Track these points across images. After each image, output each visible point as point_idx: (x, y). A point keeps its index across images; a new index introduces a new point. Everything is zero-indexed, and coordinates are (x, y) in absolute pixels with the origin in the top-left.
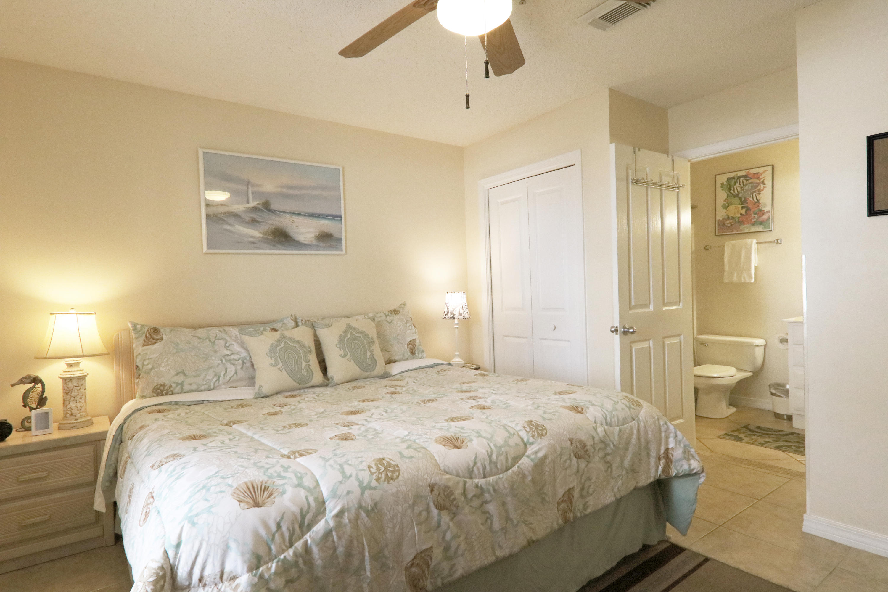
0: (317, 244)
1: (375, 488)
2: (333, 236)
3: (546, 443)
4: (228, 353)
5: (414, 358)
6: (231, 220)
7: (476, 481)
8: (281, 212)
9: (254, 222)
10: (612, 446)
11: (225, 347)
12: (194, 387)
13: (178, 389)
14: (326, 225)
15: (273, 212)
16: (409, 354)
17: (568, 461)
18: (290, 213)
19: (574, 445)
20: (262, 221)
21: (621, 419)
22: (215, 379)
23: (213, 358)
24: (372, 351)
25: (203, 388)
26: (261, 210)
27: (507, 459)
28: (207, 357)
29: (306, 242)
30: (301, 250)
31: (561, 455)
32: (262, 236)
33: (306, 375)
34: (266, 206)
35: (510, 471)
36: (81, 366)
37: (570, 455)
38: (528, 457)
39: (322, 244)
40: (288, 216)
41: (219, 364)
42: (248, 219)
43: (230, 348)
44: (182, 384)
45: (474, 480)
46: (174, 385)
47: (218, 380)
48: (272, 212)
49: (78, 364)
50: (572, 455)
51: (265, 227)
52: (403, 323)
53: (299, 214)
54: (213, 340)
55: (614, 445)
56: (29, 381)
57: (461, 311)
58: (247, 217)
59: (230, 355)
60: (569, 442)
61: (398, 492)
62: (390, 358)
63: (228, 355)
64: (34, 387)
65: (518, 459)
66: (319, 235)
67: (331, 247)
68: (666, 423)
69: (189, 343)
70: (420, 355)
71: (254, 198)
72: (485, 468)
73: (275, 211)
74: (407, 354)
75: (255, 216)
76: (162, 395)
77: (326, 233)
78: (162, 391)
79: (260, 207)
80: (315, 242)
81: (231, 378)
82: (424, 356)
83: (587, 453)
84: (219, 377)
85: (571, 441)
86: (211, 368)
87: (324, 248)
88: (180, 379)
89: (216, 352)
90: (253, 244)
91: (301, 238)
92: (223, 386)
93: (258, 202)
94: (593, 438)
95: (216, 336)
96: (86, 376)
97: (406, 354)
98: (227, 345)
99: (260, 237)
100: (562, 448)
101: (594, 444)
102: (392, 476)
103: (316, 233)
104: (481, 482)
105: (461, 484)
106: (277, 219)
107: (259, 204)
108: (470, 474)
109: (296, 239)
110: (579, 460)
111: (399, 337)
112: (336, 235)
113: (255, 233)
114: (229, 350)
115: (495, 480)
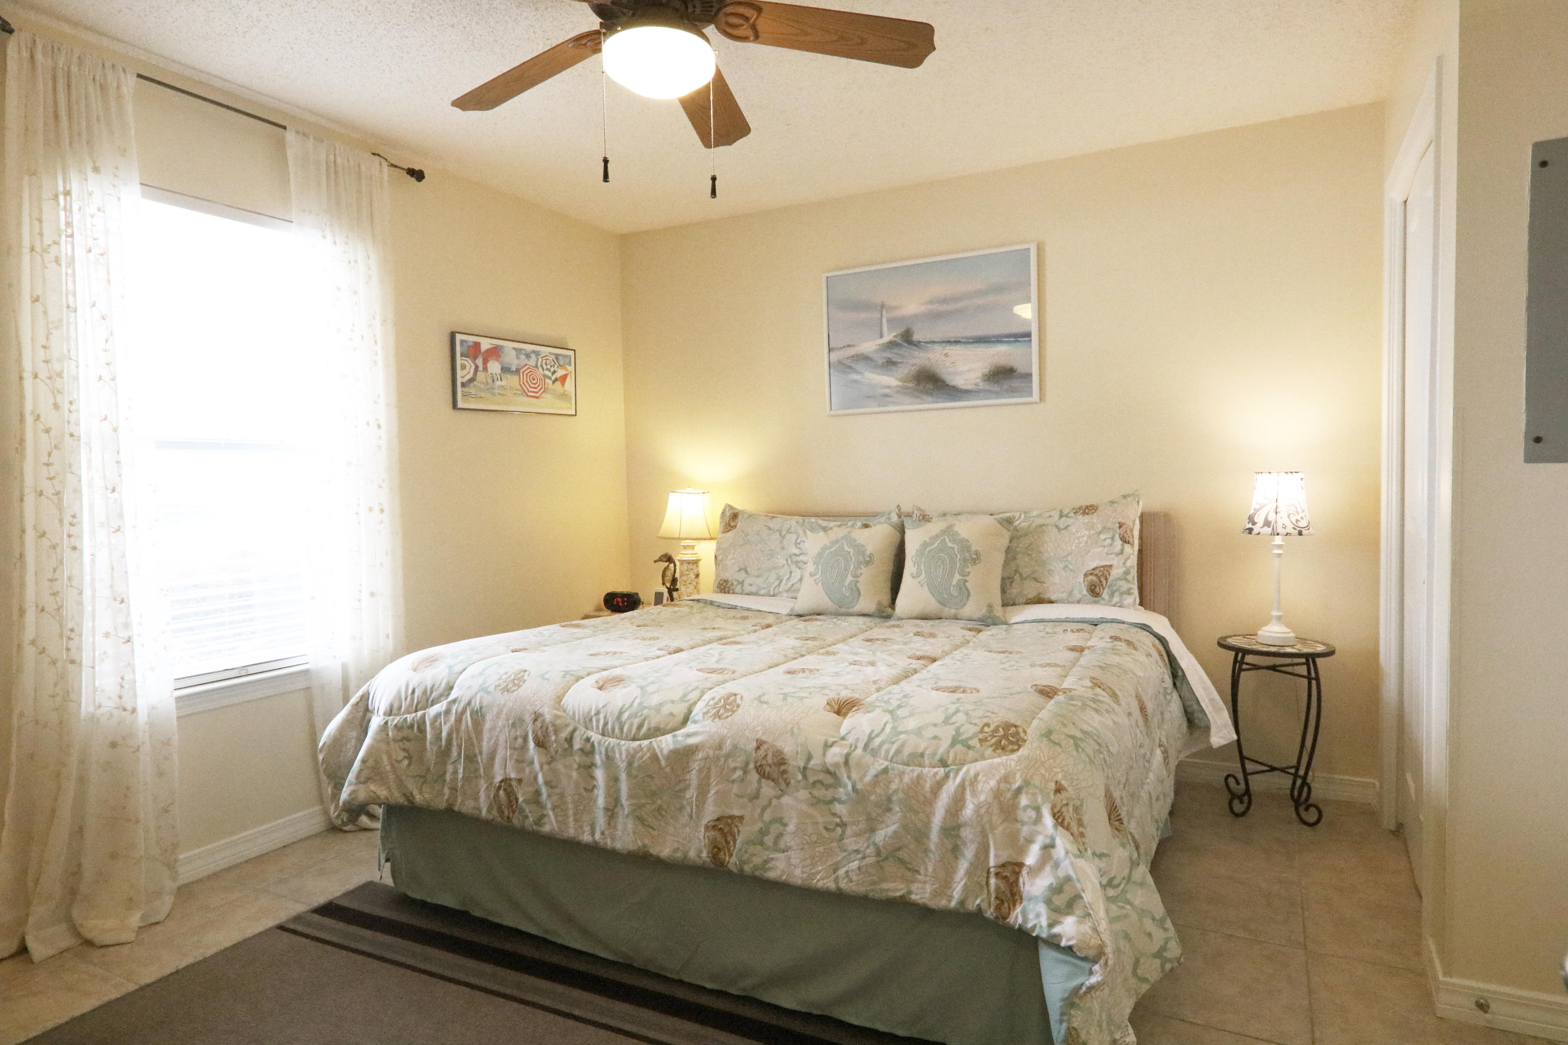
0: (987, 387)
1: (488, 693)
2: (1016, 371)
3: (714, 730)
4: (797, 551)
5: (1096, 602)
6: (859, 366)
7: (590, 733)
8: (928, 343)
9: (890, 364)
10: (850, 787)
11: (796, 544)
12: (754, 589)
13: (738, 589)
14: (1001, 354)
15: (917, 344)
16: (1085, 592)
17: (739, 773)
18: (943, 342)
19: (761, 752)
20: (901, 360)
21: (906, 752)
22: (776, 584)
23: (779, 557)
24: (964, 574)
25: (762, 592)
26: (901, 344)
27: (640, 727)
28: (772, 555)
29: (969, 387)
30: (959, 400)
31: (728, 756)
32: (900, 384)
33: (848, 594)
34: (907, 338)
35: (638, 743)
36: (696, 550)
37: (747, 764)
38: (675, 736)
39: (995, 388)
40: (937, 348)
41: (784, 565)
42: (880, 362)
43: (801, 546)
44: (742, 583)
45: (589, 732)
46: (735, 583)
47: (779, 585)
48: (915, 345)
49: (693, 547)
50: (752, 766)
51: (905, 370)
52: (1092, 532)
53: (957, 342)
54: (784, 532)
55: (854, 789)
56: (665, 559)
57: (1272, 517)
58: (880, 359)
59: (799, 556)
60: (754, 744)
61: (504, 705)
62: (1039, 594)
63: (796, 555)
64: (668, 566)
65: (658, 733)
66: (990, 372)
67: (1013, 391)
68: (1037, 809)
69: (758, 534)
70: (1116, 599)
71: (890, 330)
72: (606, 724)
73: (919, 342)
74: (1080, 593)
75: (890, 356)
76: (725, 593)
77: (1002, 367)
78: (725, 588)
79: (898, 340)
80: (982, 385)
81: (793, 585)
82: (1125, 603)
83: (785, 776)
84: (781, 582)
85: (760, 744)
86: (775, 568)
87: (998, 395)
88: (742, 575)
89: (783, 548)
90: (885, 398)
91: (959, 382)
92: (785, 595)
93: (895, 334)
94: (809, 758)
95: (790, 529)
96: (700, 560)
97: (1076, 592)
98: (798, 541)
99: (898, 386)
100: (735, 747)
101: (805, 768)
102: (511, 688)
103: (985, 370)
104: (595, 737)
105: (570, 729)
106: (922, 355)
107: (895, 336)
108: (588, 722)
109: (952, 383)
110: (763, 780)
111: (1069, 558)
112: (1021, 369)
113: (890, 380)
114: (800, 548)
115: (612, 745)
